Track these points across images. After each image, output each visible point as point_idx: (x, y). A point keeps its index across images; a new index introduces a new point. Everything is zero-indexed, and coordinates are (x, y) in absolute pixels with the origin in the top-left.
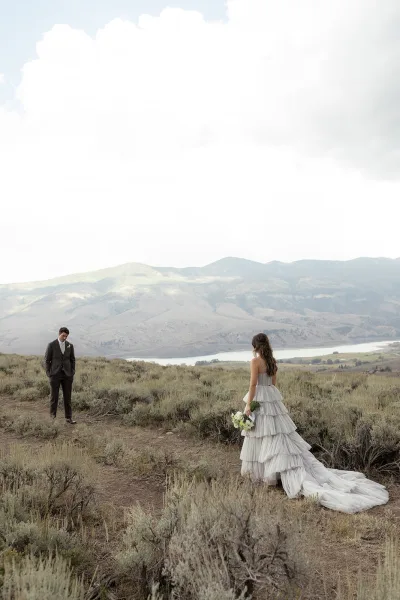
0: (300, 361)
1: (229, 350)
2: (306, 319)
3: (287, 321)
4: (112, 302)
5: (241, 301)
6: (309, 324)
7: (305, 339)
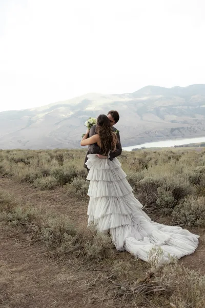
0: (193, 145)
1: (151, 141)
2: (196, 120)
3: (185, 122)
4: (81, 117)
5: (157, 112)
6: (198, 123)
7: (196, 132)
